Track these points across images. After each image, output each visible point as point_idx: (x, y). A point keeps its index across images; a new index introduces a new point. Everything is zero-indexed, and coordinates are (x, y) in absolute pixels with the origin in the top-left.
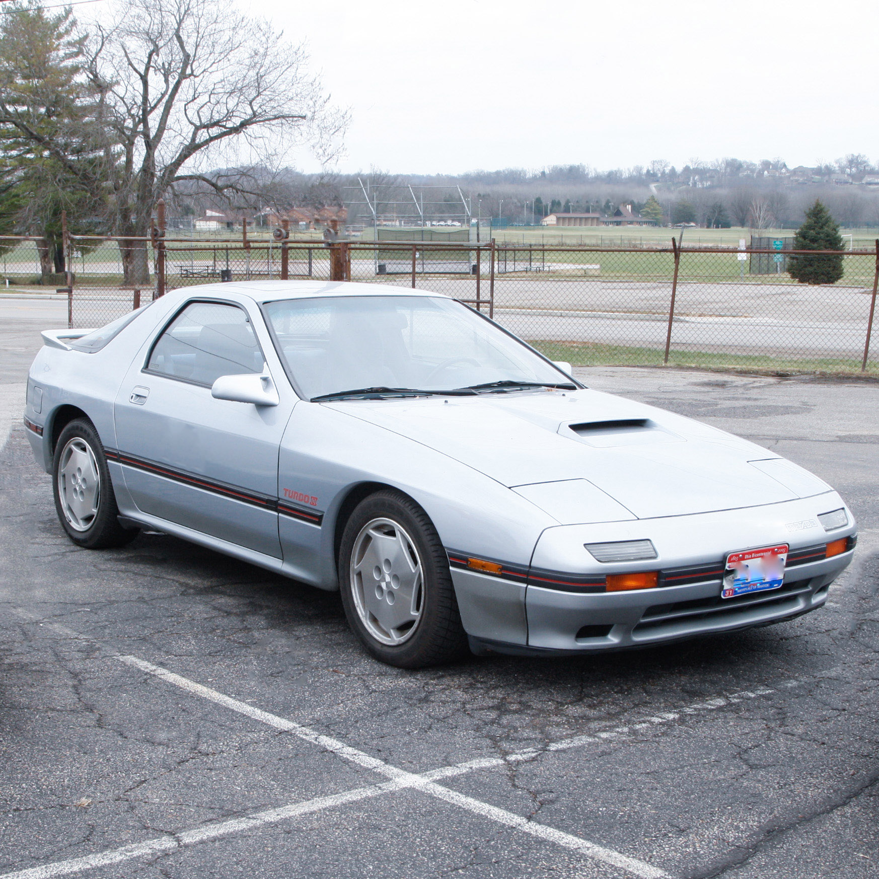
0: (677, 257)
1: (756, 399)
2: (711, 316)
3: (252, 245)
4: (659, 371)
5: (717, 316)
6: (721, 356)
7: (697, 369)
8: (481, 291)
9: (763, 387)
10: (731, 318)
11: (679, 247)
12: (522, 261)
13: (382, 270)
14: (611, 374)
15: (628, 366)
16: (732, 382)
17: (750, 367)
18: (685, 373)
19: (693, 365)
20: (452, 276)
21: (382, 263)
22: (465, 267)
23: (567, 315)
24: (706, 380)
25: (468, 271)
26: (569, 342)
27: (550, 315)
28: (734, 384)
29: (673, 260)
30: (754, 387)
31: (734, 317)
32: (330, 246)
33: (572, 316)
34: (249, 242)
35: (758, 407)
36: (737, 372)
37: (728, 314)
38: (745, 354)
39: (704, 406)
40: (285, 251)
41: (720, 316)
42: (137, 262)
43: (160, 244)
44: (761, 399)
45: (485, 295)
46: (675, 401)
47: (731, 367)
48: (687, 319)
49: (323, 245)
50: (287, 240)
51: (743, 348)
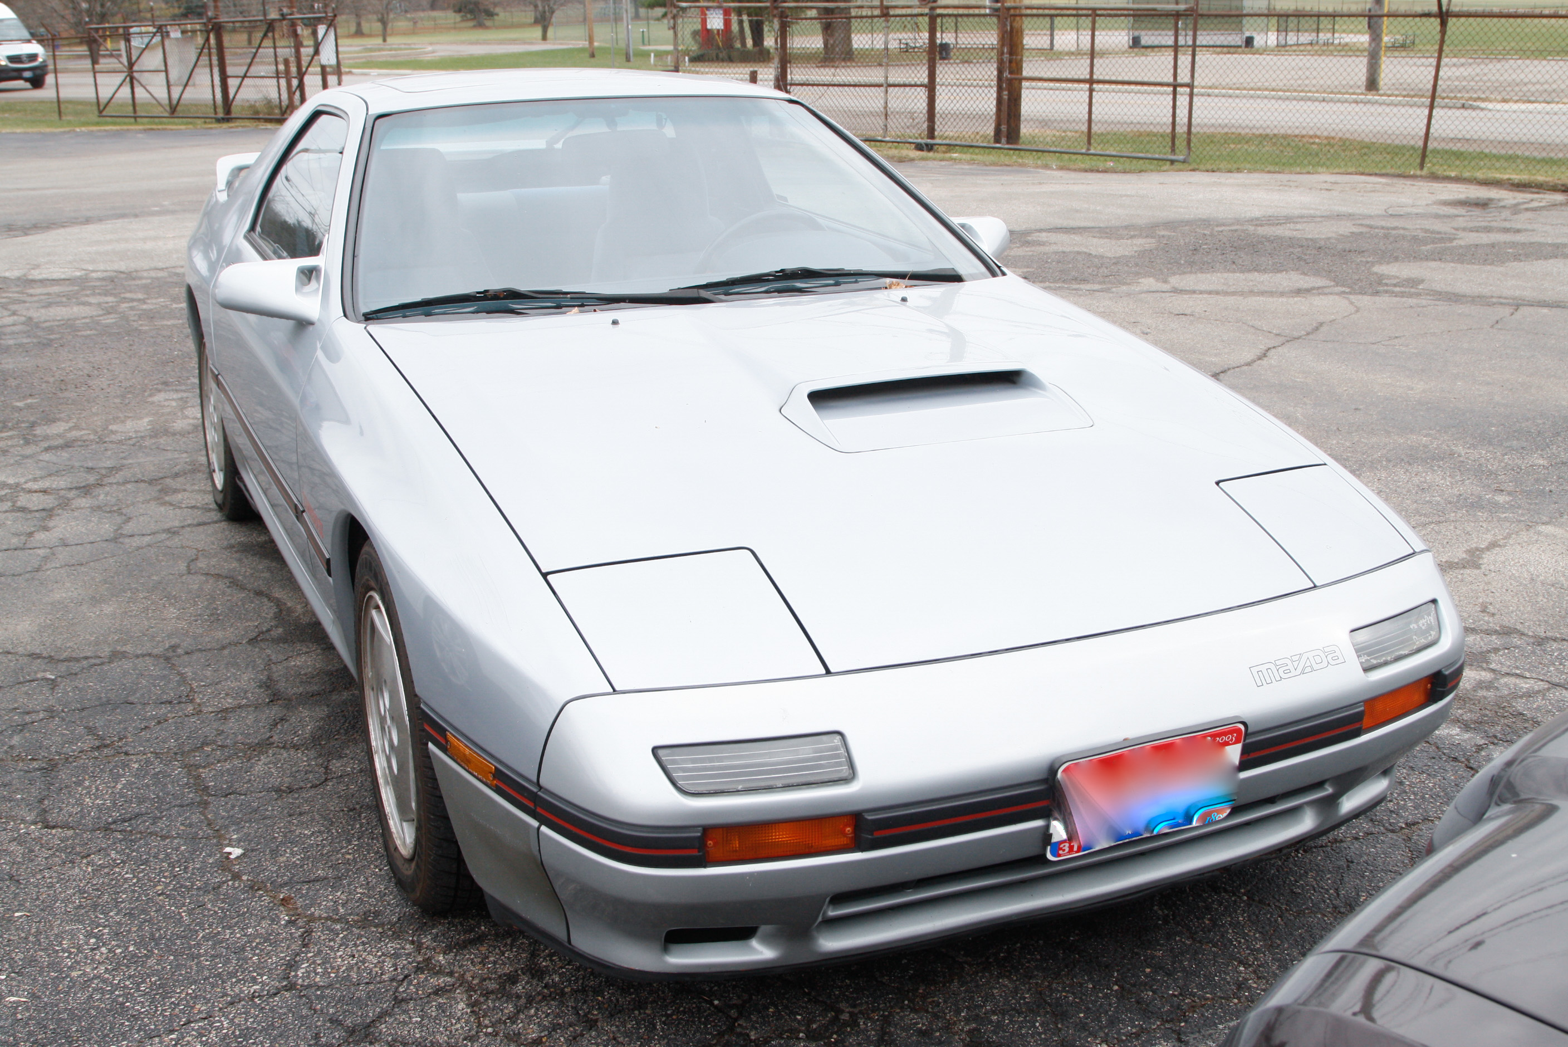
0: (1443, 24)
1: (1518, 231)
2: (1516, 102)
3: (892, 12)
4: (1402, 181)
5: (1524, 102)
6: (1510, 157)
7: (1457, 180)
8: (1179, 71)
9: (1541, 208)
10: (1544, 105)
11: (1447, 11)
12: (1306, 31)
13: (1136, 43)
14: (1325, 186)
15: (1362, 174)
16: (1499, 200)
17: (1533, 178)
18: (1437, 186)
19: (1453, 174)
20: (1219, 49)
21: (1136, 33)
22: (1237, 39)
23: (1331, 100)
24: (1462, 197)
25: (1239, 43)
26: (1311, 137)
27: (1309, 99)
28: (1502, 204)
29: (1439, 28)
30: (1527, 210)
31: (1548, 103)
32: (996, 12)
33: (1339, 101)
34: (888, 8)
35: (1514, 245)
36: (1513, 185)
37: (1540, 99)
38: (1544, 154)
39: (1433, 242)
40: (933, 19)
41: (1530, 102)
42: (839, 35)
43: (782, 12)
44: (1526, 230)
45: (1184, 77)
46: (1394, 232)
47: (1506, 177)
48: (1483, 105)
49: (988, 11)
50: (934, 5)
51: (1543, 146)
